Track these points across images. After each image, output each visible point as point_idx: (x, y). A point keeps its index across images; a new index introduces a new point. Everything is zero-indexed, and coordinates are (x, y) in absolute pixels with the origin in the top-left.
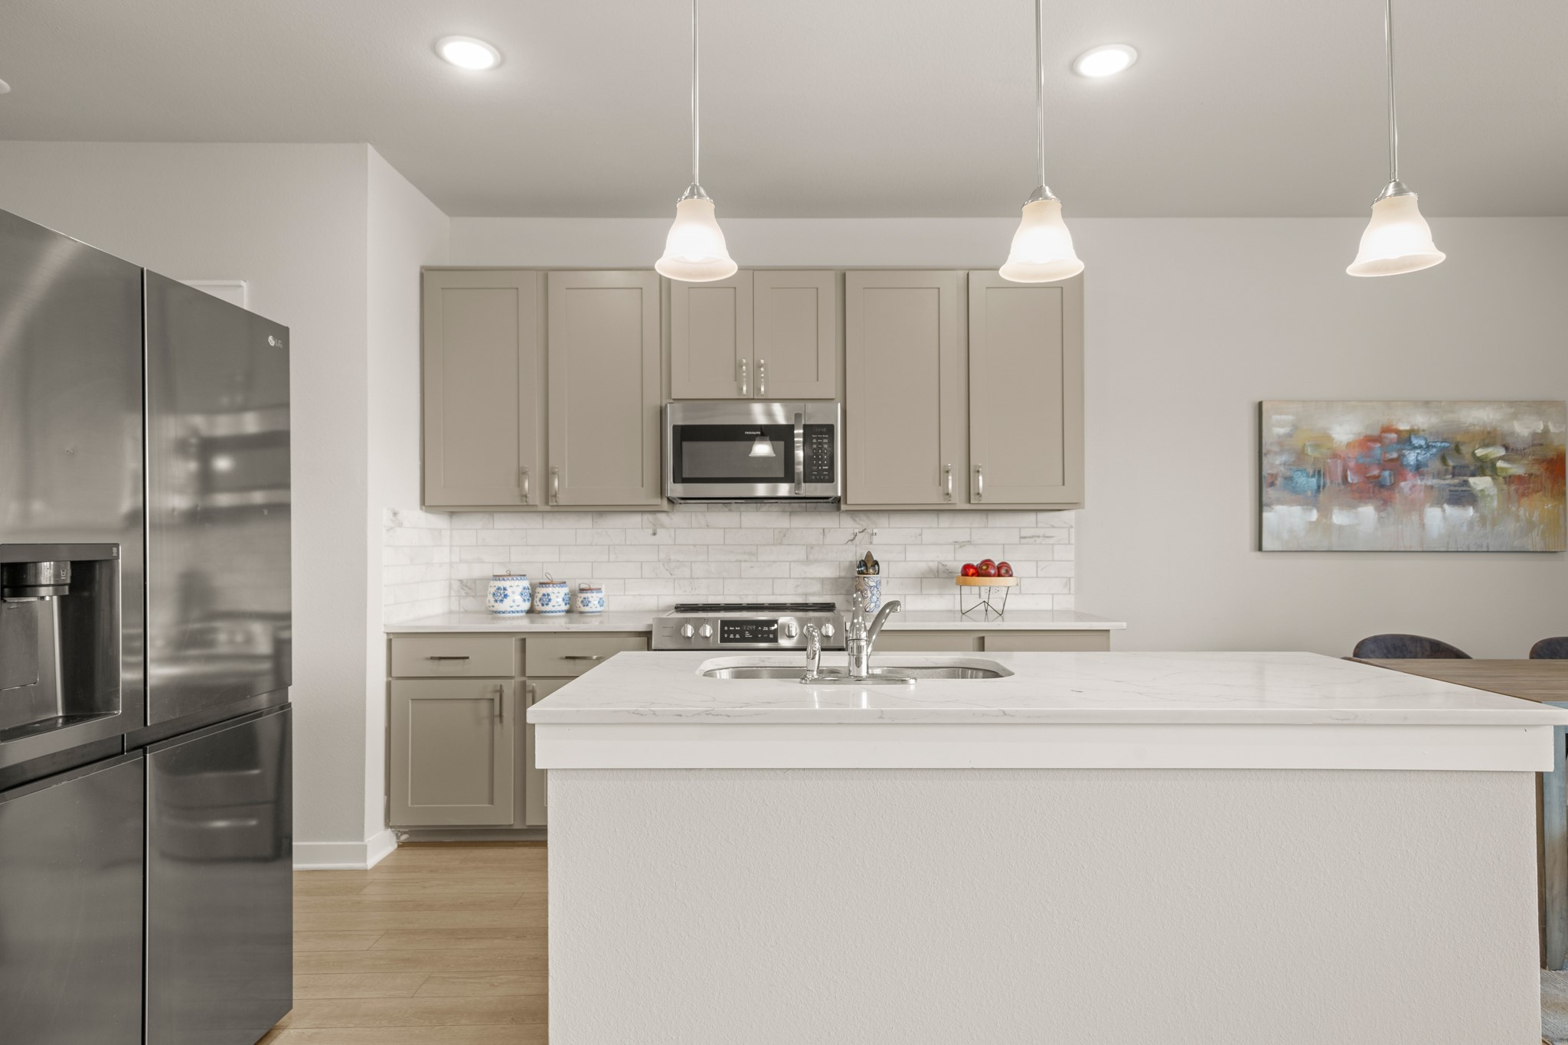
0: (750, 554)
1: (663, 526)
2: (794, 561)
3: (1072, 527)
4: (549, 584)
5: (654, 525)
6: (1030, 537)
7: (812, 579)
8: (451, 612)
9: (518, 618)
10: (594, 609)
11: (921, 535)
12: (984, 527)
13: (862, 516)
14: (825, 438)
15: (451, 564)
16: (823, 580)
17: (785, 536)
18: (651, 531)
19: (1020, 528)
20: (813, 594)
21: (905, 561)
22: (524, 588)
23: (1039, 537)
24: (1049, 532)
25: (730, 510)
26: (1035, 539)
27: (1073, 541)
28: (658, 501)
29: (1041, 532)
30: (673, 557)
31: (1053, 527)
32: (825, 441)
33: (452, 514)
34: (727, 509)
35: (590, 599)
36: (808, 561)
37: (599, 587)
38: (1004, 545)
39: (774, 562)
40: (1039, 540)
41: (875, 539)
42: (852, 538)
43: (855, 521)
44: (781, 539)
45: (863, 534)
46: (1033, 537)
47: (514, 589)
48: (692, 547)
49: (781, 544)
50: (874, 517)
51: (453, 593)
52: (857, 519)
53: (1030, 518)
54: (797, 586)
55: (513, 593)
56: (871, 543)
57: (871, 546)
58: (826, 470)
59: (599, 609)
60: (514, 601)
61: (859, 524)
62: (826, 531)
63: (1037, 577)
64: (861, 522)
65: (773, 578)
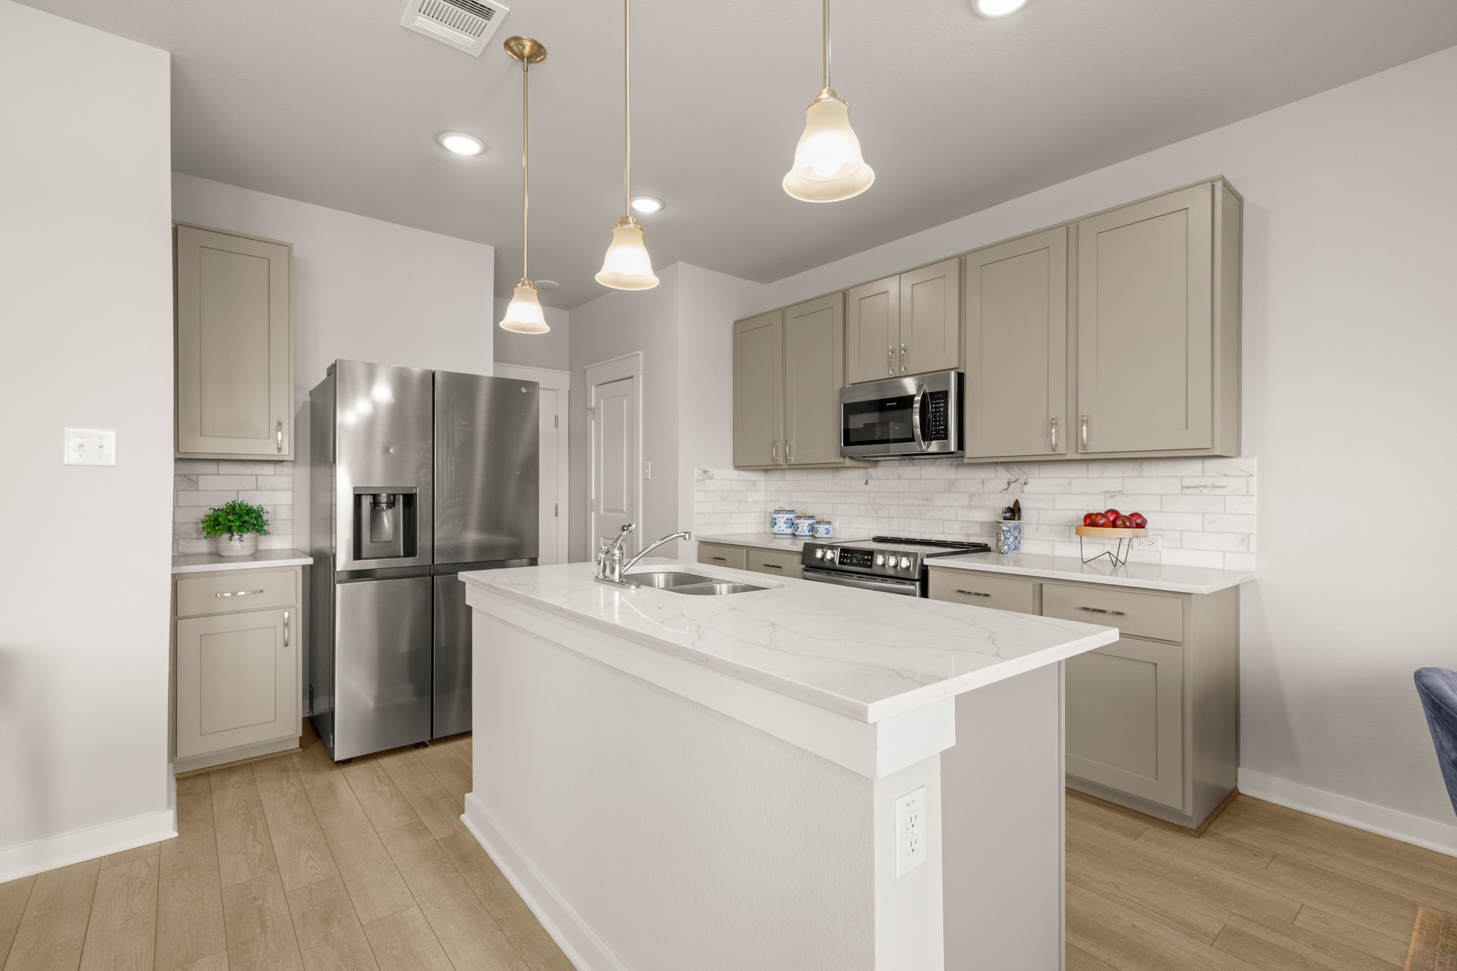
0: (928, 500)
1: (872, 478)
2: (959, 507)
3: (1252, 475)
4: (801, 517)
5: (867, 477)
6: (1194, 487)
7: (973, 522)
8: (765, 533)
9: (784, 538)
10: (821, 536)
11: (1069, 484)
12: (1138, 477)
13: (1015, 468)
14: (942, 402)
15: (766, 502)
16: (982, 524)
17: (952, 485)
18: (865, 482)
19: (1182, 477)
20: (974, 535)
21: (1054, 509)
22: (788, 519)
23: (1205, 487)
24: (1219, 482)
25: (914, 465)
26: (1201, 489)
27: (1254, 490)
28: (841, 460)
29: (1208, 481)
30: (877, 501)
31: (1225, 475)
32: (942, 405)
33: (766, 471)
34: (912, 464)
35: (819, 529)
36: (970, 507)
37: (829, 520)
38: (1161, 495)
39: (945, 507)
40: (1205, 491)
41: (1026, 488)
42: (1005, 488)
43: (1009, 472)
44: (950, 487)
45: (1016, 484)
46: (1198, 487)
47: (781, 519)
48: (889, 494)
49: (949, 492)
50: (1025, 468)
51: (767, 521)
52: (1011, 470)
53: (1196, 466)
54: (962, 528)
55: (780, 522)
56: (1023, 492)
57: (1022, 495)
58: (942, 430)
59: (824, 536)
60: (780, 527)
61: (1012, 474)
62: (985, 481)
63: (1203, 531)
64: (1014, 473)
65: (944, 520)
